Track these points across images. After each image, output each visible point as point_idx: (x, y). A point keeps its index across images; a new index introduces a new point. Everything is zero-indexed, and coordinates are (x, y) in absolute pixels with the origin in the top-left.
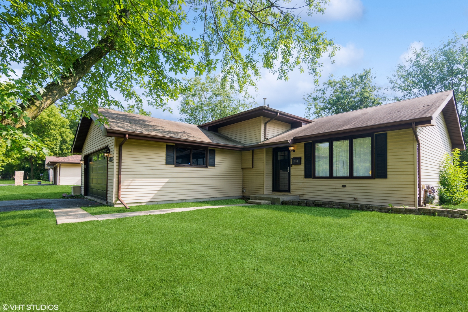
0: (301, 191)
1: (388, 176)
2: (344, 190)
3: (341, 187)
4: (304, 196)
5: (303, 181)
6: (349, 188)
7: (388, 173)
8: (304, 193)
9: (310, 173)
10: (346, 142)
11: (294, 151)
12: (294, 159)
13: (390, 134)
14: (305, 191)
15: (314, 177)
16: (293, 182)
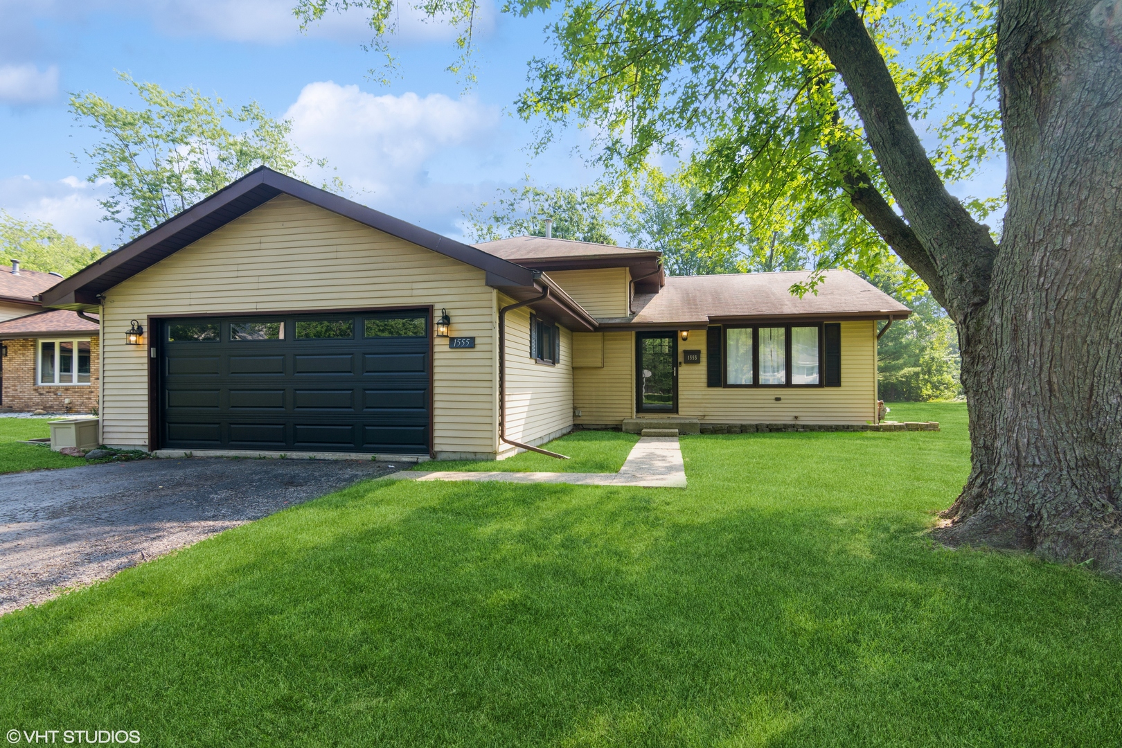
0: (699, 409)
1: (842, 384)
2: (778, 404)
3: (774, 401)
4: (706, 418)
5: (704, 393)
6: (786, 401)
7: (842, 380)
8: (706, 414)
9: (717, 377)
10: (782, 330)
11: (685, 339)
12: (687, 353)
13: (844, 324)
14: (708, 410)
15: (727, 386)
16: (684, 395)
